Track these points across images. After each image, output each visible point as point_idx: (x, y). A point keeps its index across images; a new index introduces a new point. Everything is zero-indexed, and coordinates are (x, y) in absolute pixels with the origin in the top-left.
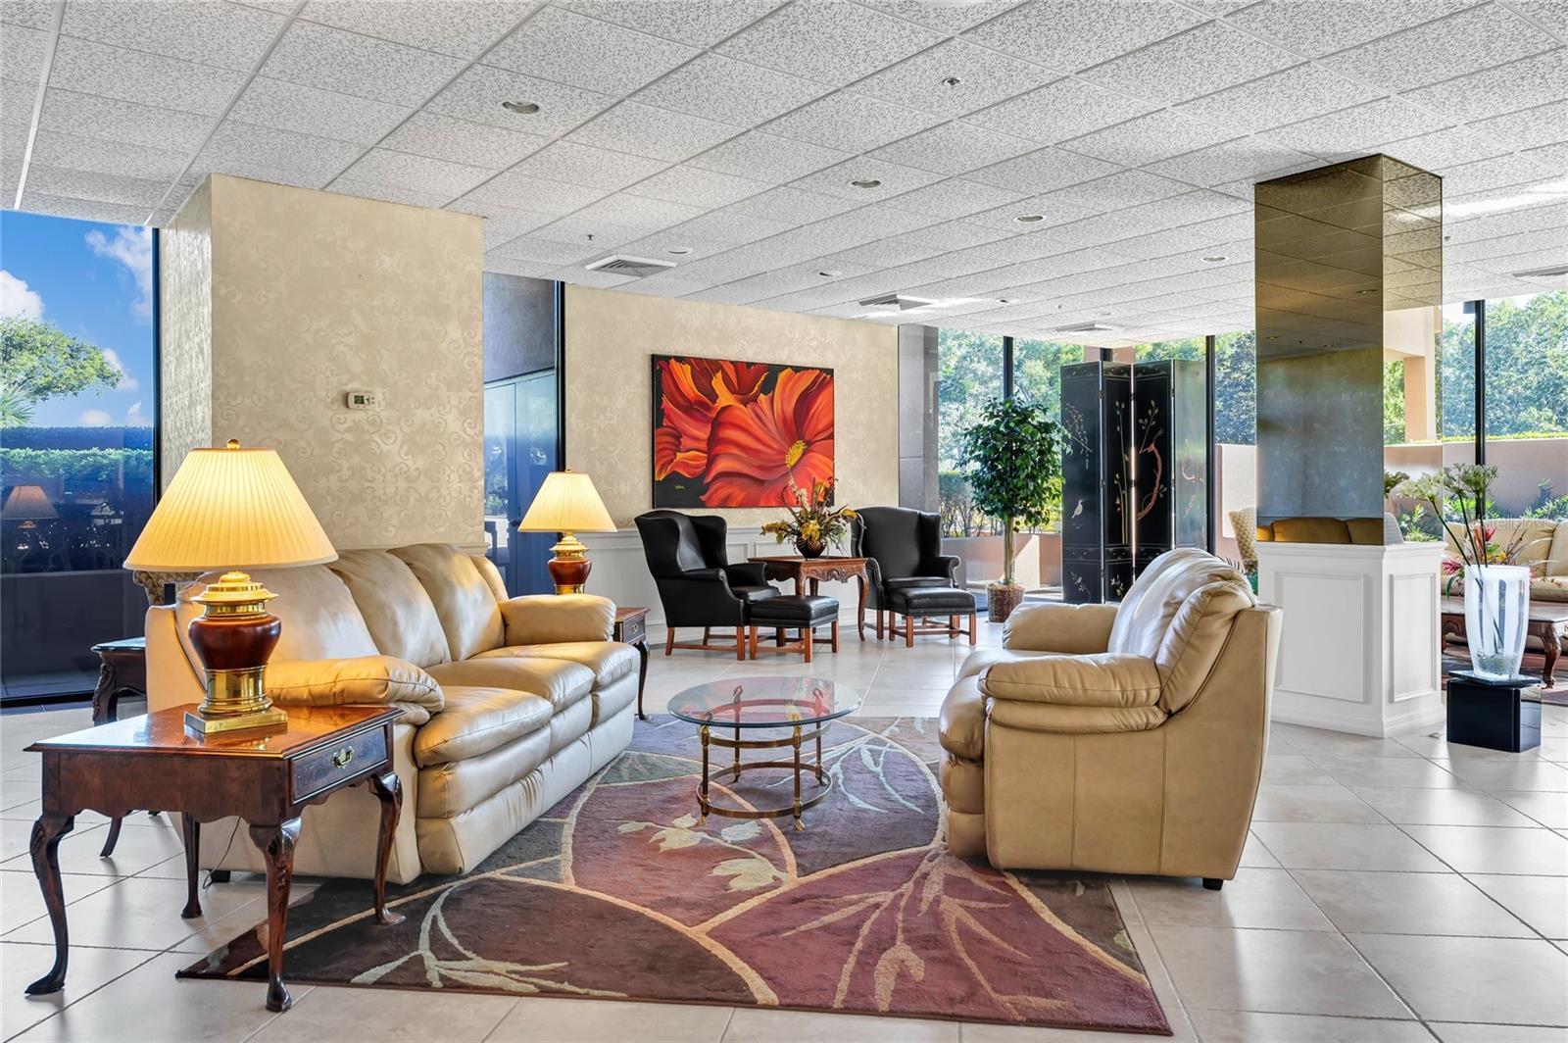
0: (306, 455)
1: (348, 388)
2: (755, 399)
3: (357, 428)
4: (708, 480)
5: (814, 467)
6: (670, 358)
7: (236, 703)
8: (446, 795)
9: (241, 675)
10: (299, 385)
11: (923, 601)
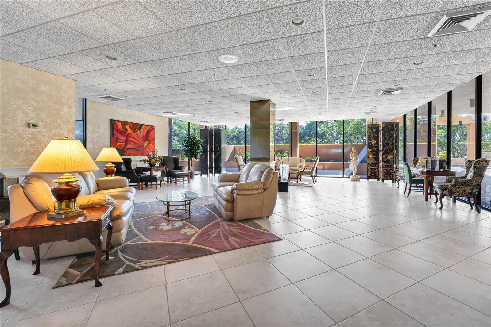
0: (14, 140)
1: (30, 122)
2: (137, 131)
3: (32, 133)
4: (125, 149)
5: (150, 147)
6: (116, 120)
7: (68, 209)
8: (120, 226)
9: (71, 202)
10: (11, 120)
11: (179, 175)
